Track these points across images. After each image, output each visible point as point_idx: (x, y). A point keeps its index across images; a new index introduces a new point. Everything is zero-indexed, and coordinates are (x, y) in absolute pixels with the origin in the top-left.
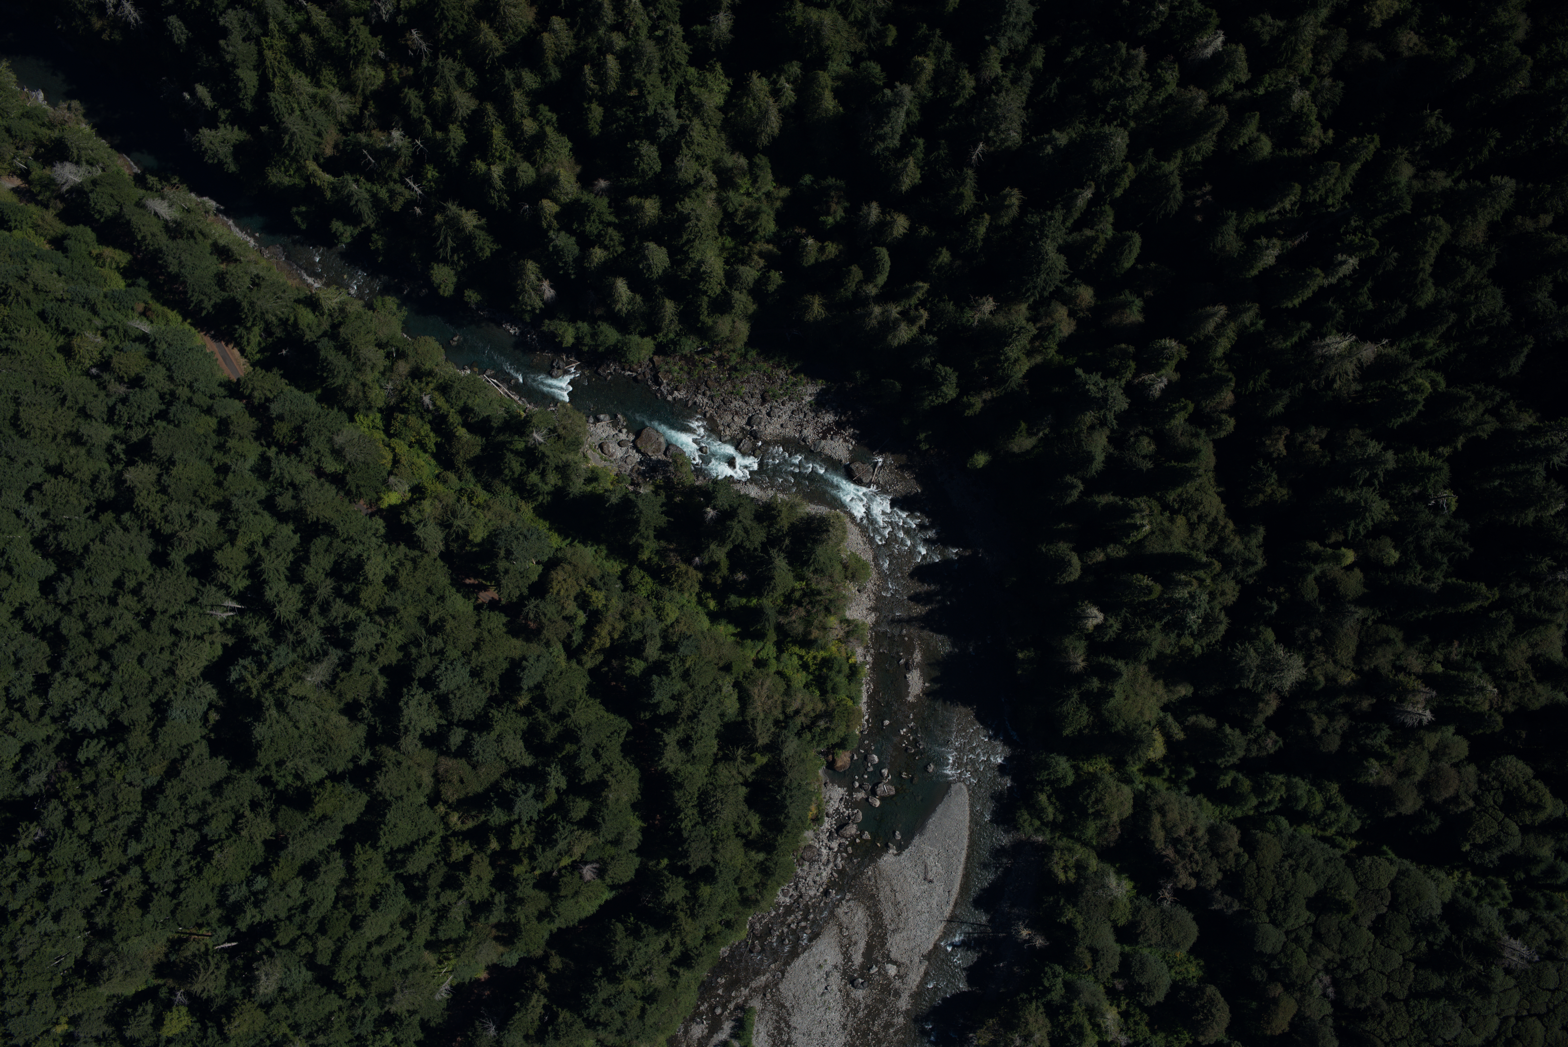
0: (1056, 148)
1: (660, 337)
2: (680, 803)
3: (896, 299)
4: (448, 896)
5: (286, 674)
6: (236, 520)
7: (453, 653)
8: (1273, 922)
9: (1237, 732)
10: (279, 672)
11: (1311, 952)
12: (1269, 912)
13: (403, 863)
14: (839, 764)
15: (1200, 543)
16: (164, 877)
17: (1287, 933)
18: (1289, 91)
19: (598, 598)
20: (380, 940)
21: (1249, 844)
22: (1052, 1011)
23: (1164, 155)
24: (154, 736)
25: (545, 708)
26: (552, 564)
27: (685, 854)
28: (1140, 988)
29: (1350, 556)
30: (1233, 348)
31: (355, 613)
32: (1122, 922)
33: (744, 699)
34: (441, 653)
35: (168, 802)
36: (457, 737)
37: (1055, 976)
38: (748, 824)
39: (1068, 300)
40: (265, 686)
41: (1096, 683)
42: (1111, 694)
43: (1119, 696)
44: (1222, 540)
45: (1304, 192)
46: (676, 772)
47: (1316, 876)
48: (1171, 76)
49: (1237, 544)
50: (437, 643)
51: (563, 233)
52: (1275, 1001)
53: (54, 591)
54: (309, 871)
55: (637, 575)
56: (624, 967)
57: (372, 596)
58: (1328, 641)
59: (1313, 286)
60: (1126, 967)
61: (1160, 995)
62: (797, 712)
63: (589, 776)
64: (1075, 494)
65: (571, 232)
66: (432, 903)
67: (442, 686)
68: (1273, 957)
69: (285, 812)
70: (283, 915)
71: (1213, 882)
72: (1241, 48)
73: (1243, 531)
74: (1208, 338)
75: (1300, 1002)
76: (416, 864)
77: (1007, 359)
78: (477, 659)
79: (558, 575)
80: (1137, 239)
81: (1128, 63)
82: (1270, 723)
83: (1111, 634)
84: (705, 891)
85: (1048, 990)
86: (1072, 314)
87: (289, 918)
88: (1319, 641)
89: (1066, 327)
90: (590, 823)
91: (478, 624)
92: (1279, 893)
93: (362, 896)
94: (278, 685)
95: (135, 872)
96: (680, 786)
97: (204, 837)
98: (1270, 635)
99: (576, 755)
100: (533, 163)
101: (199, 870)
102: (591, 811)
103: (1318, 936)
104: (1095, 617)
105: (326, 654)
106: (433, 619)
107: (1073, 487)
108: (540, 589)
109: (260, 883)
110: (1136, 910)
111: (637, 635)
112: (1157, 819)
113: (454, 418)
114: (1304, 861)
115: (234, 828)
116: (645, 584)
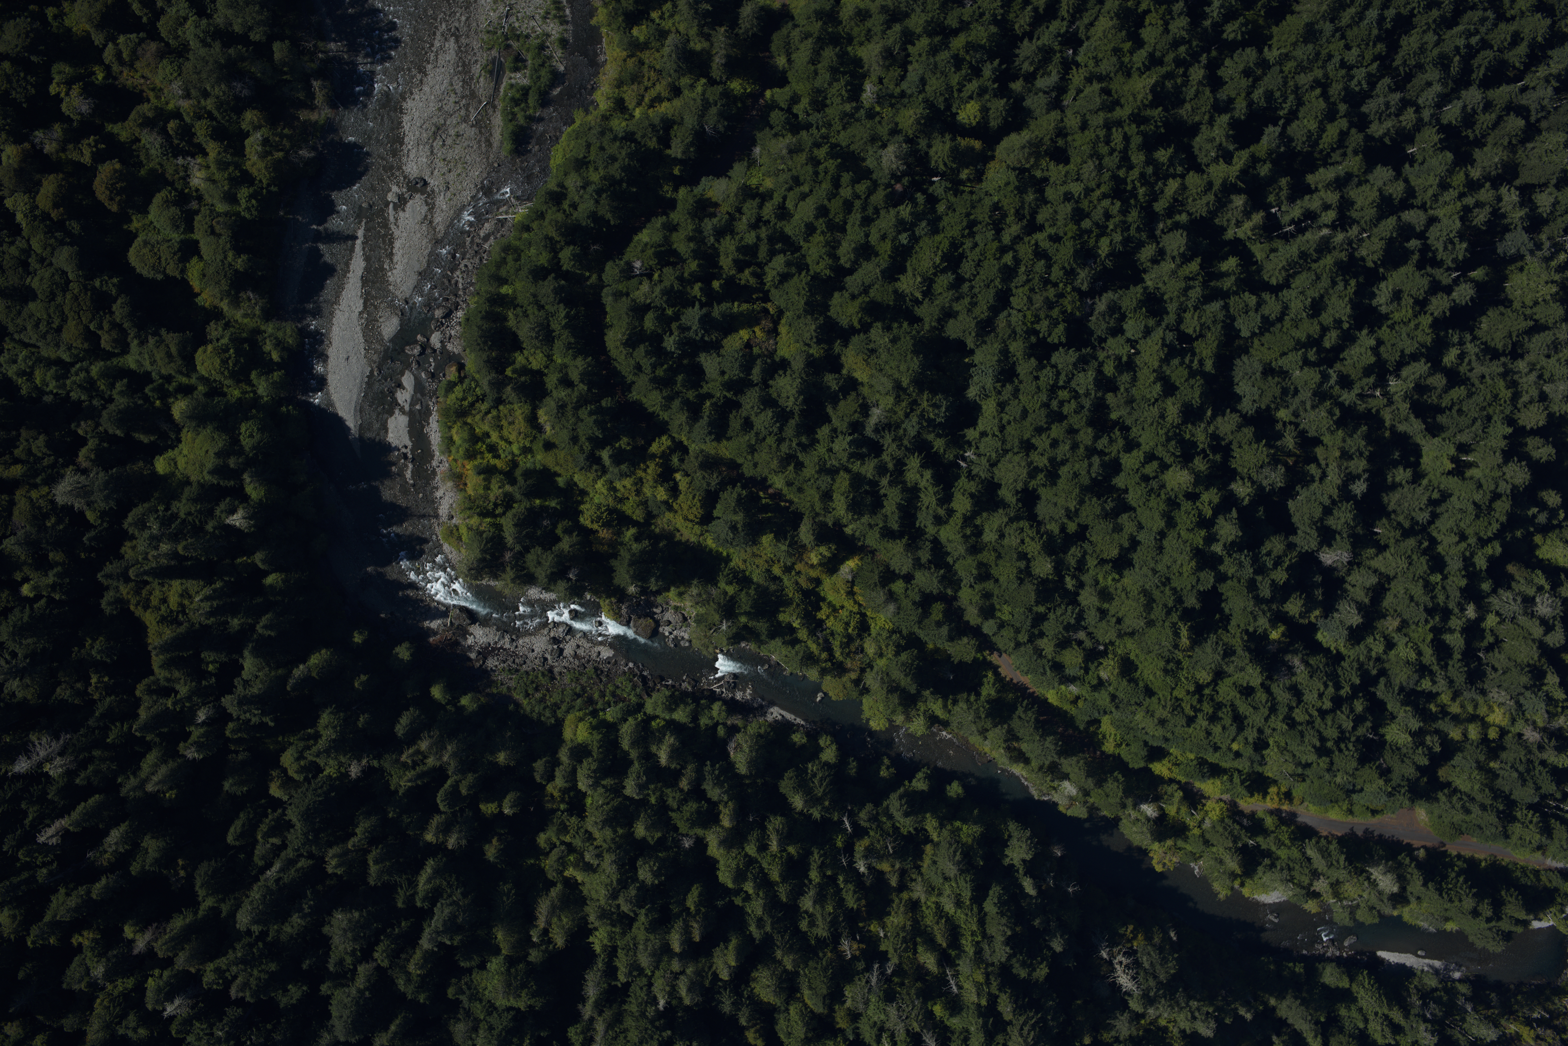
0: (300, 910)
1: (640, 717)
2: (566, 333)
3: (434, 769)
4: (750, 238)
5: (901, 414)
6: (965, 536)
7: (770, 440)
8: (64, 273)
9: (111, 431)
10: (907, 415)
11: (28, 251)
12: (68, 282)
13: (788, 264)
14: (454, 369)
15: (157, 587)
16: (984, 236)
17: (51, 264)
18: (110, 976)
19: (661, 494)
20: (804, 197)
21: (92, 337)
22: (246, 178)
23: (215, 911)
24: (1005, 352)
25: (687, 403)
26: (706, 519)
27: (557, 291)
28: (176, 203)
29: (26, 590)
30: (143, 755)
31: (856, 467)
32: (195, 260)
33: (532, 420)
34: (780, 441)
35: (986, 299)
36: (756, 373)
37: (248, 209)
38: (517, 316)
39: (288, 782)
40: (914, 403)
41: (232, 462)
42: (218, 455)
43: (211, 453)
44: (138, 592)
45: (89, 892)
46: (575, 358)
47: (31, 316)
48: (209, 977)
49: (125, 590)
50: (784, 448)
51: (715, 799)
52: (56, 206)
53: (1103, 465)
54: (865, 251)
55: (638, 515)
56: (599, 192)
57: (843, 482)
58: (38, 517)
59: (75, 815)
60: (187, 221)
61: (158, 199)
62: (488, 412)
63: (641, 350)
64: (264, 620)
65: (709, 801)
66: (764, 232)
67: (770, 414)
68: (62, 243)
69: (889, 300)
70: (883, 212)
71: (119, 301)
72: (150, 1007)
73: (121, 602)
74: (165, 762)
75: (35, 207)
76: (778, 263)
77: (335, 727)
78: (750, 437)
79: (697, 512)
80: (230, 839)
81: (245, 985)
82: (83, 442)
83: (223, 506)
84: (544, 259)
85: (251, 196)
86: (285, 771)
87: (877, 211)
88: (46, 516)
89: (287, 759)
90: (639, 310)
91: (755, 465)
92: (59, 299)
93: (823, 232)
94: (904, 404)
95: (1006, 239)
96: (569, 346)
97: (955, 272)
98: (90, 516)
99: (654, 367)
100: (746, 855)
101: (955, 245)
102: (642, 319)
103: (25, 265)
104: (237, 519)
105: (876, 430)
106: (791, 468)
107: (265, 627)
108: (710, 500)
109: (904, 238)
110: (183, 271)
111: (624, 467)
112: (174, 350)
113: (803, 634)
114: (43, 327)
115: (928, 283)
116: (630, 508)
